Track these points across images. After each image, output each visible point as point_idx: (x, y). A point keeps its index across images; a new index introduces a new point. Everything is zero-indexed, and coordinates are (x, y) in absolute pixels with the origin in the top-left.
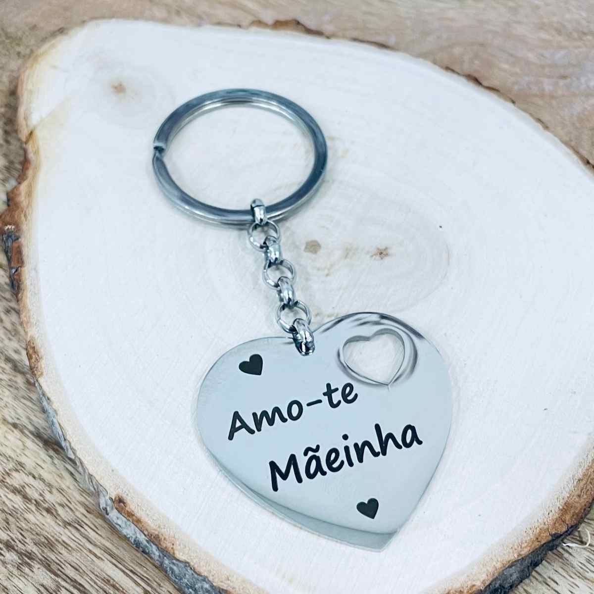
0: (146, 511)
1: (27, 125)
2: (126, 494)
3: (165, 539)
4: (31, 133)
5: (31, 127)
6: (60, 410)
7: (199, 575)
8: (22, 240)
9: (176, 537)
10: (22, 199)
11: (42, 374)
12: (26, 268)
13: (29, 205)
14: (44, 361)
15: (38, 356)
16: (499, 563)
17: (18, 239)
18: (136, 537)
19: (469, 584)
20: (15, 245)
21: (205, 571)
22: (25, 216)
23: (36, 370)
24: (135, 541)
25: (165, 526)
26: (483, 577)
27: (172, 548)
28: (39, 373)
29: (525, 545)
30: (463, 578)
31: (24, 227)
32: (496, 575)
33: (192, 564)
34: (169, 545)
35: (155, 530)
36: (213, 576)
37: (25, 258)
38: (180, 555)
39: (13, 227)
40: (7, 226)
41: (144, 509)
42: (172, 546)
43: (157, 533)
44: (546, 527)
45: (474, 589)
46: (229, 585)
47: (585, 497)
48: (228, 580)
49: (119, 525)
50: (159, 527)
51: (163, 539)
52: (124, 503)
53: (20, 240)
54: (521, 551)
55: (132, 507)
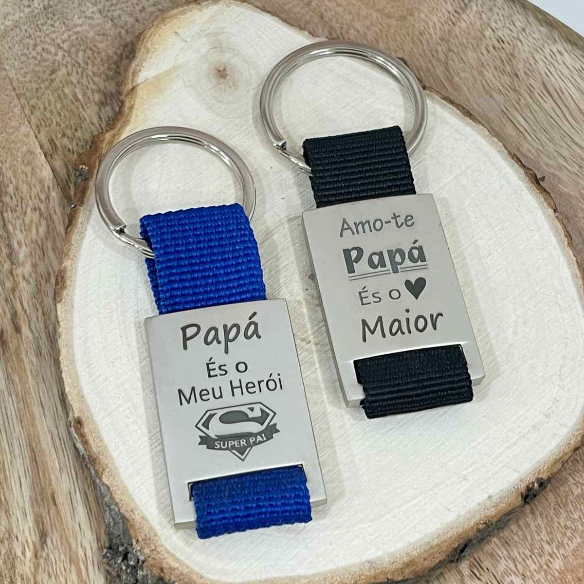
0: (94, 437)
1: (132, 80)
2: (85, 418)
3: (99, 463)
4: (133, 88)
5: (135, 84)
6: (63, 334)
9: (108, 466)
10: (103, 145)
11: (60, 301)
12: (83, 208)
13: (106, 154)
14: (66, 291)
15: (64, 285)
17: (86, 180)
21: (118, 498)
22: (100, 162)
23: (58, 296)
24: (82, 456)
25: (103, 454)
27: (102, 472)
29: (364, 577)
33: (111, 489)
34: (101, 469)
35: (95, 454)
36: (122, 504)
37: (85, 199)
38: (105, 480)
39: (87, 168)
40: (82, 165)
43: (96, 456)
44: (387, 571)
46: (130, 516)
47: (429, 561)
48: (132, 512)
52: (81, 425)
53: (88, 182)
54: (359, 580)
55: (86, 430)
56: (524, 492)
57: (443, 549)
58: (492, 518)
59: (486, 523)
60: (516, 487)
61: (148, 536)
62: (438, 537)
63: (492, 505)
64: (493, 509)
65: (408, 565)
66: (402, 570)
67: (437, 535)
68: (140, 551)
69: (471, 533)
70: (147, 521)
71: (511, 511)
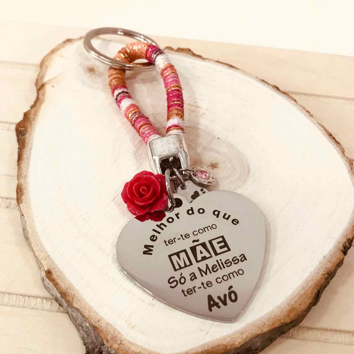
0: (62, 279)
1: (41, 81)
2: (53, 269)
4: (43, 85)
5: (43, 83)
6: (27, 221)
7: (84, 317)
8: (27, 136)
9: (75, 295)
10: (31, 116)
11: (22, 202)
12: (25, 149)
13: (34, 119)
14: (24, 196)
15: (22, 193)
16: (250, 334)
17: (24, 135)
18: (57, 295)
19: (232, 343)
20: (23, 137)
21: (87, 315)
22: (31, 124)
23: (20, 200)
24: (56, 297)
25: (70, 288)
26: (239, 340)
27: (72, 301)
28: (21, 202)
29: (266, 326)
30: (228, 339)
31: (29, 129)
32: (247, 340)
33: (81, 310)
34: (71, 299)
35: (65, 290)
36: (91, 318)
37: (26, 145)
38: (75, 305)
39: (24, 129)
40: (20, 127)
41: (61, 278)
42: (71, 300)
43: (65, 291)
44: (279, 318)
45: (233, 346)
46: (98, 325)
47: (304, 305)
48: (99, 322)
49: (49, 288)
50: (67, 288)
51: (68, 295)
52: (51, 274)
53: (25, 135)
54: (263, 329)
55: (55, 276)
56: (343, 249)
57: (309, 295)
58: (330, 269)
59: (328, 273)
60: (337, 247)
61: (114, 335)
62: (303, 289)
63: (328, 261)
64: (329, 263)
65: (290, 311)
66: (288, 315)
67: (302, 288)
68: (110, 347)
69: (322, 282)
70: (111, 325)
71: (339, 262)
